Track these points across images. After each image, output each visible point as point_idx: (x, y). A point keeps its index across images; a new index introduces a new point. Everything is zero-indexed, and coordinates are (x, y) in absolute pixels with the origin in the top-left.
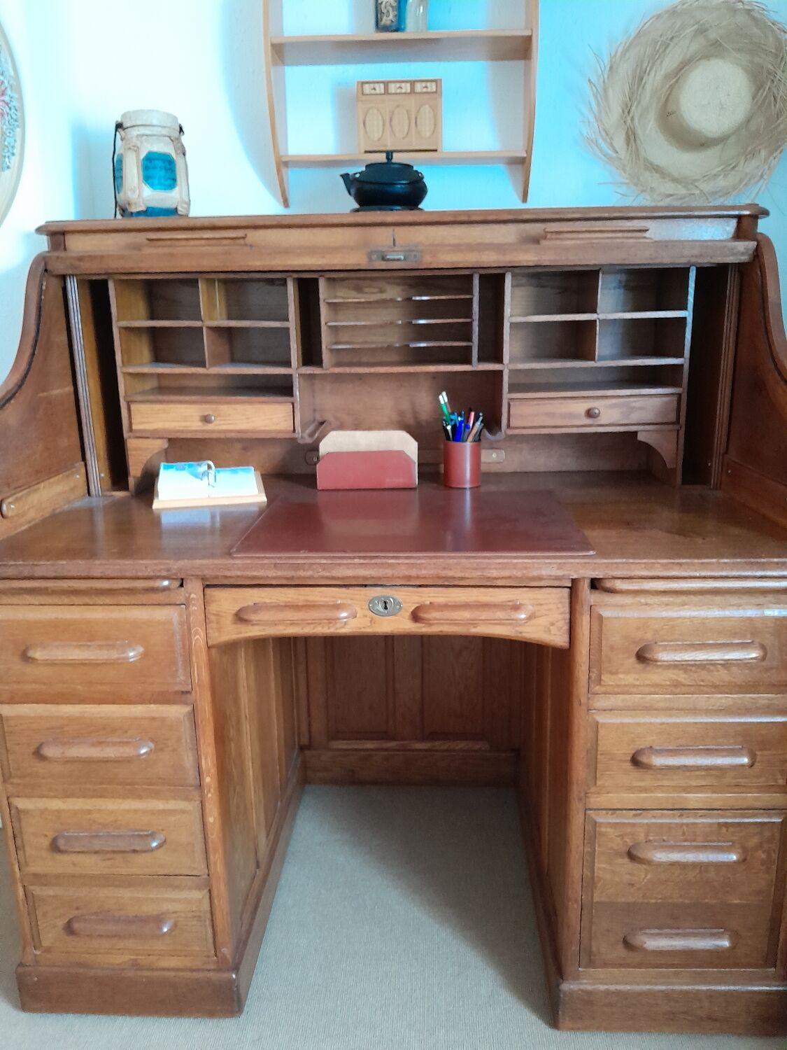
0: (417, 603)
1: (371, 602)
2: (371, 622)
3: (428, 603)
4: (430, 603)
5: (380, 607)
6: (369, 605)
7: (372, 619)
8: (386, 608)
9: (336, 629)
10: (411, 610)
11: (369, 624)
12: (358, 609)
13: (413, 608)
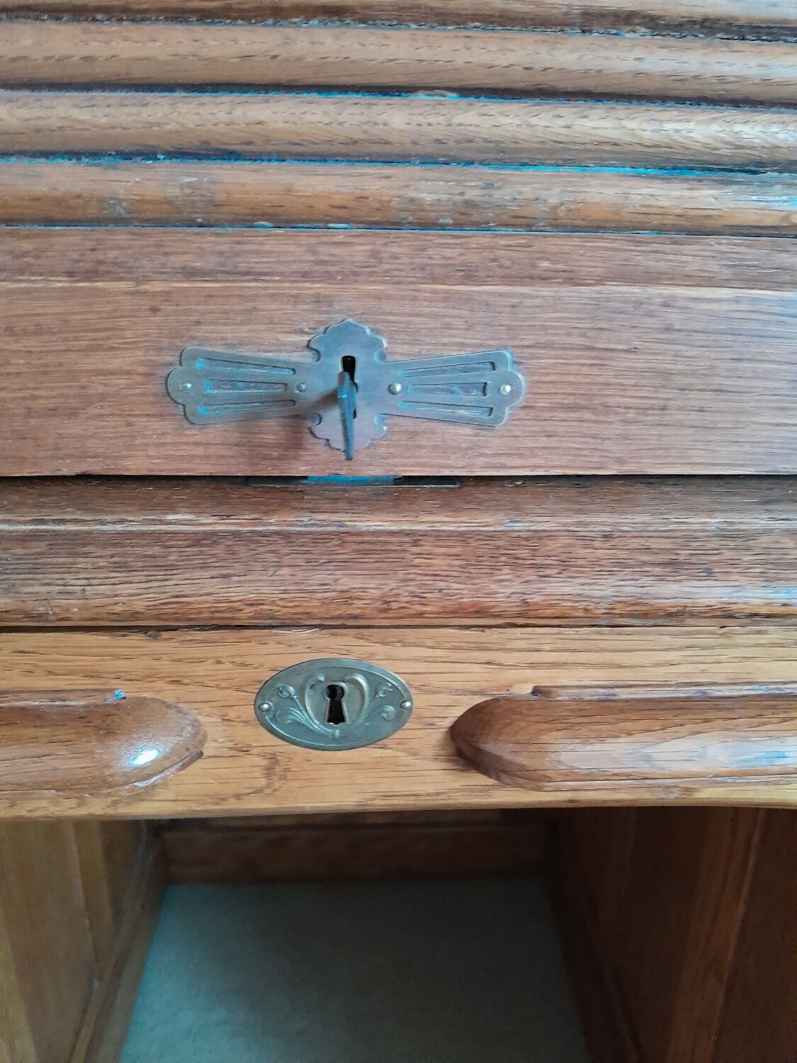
0: (481, 693)
1: (267, 689)
2: (269, 771)
3: (527, 689)
4: (536, 691)
5: (310, 713)
6: (258, 709)
7: (274, 759)
8: (336, 715)
9: (115, 803)
10: (448, 723)
11: (262, 782)
12: (210, 723)
13: (458, 712)
